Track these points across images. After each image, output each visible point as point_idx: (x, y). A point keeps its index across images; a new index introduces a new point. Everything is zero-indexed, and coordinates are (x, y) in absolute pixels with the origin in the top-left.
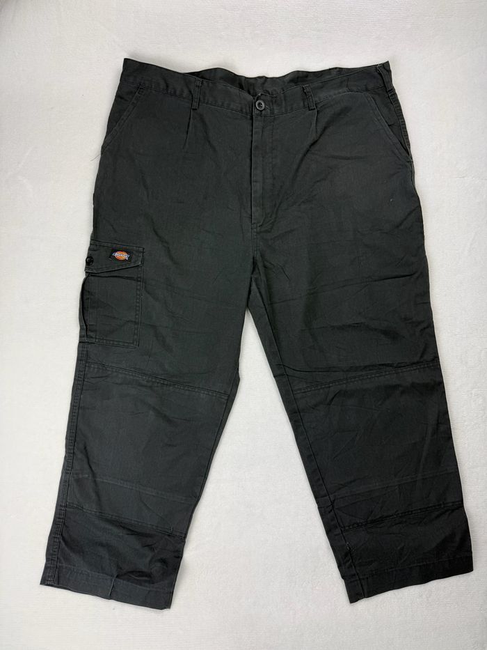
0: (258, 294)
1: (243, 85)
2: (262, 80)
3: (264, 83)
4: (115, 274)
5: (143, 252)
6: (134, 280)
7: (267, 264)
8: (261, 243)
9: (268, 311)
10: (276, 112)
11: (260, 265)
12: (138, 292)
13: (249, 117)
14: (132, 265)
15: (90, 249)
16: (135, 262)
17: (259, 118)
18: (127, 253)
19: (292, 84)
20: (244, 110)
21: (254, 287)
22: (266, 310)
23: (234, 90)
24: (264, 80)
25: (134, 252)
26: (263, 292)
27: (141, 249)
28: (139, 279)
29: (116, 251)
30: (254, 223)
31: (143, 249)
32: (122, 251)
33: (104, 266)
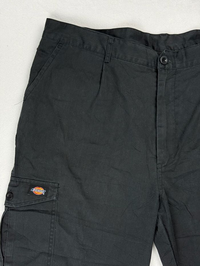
0: (164, 231)
1: (149, 41)
2: (165, 37)
3: (166, 40)
4: (32, 208)
5: (58, 187)
6: (49, 214)
7: (172, 201)
8: (166, 182)
9: (173, 246)
10: (178, 66)
11: (165, 202)
12: (52, 225)
13: (154, 70)
14: (48, 199)
15: (10, 185)
16: (50, 197)
17: (163, 71)
18: (44, 188)
19: (192, 41)
20: (150, 64)
21: (160, 224)
22: (172, 246)
23: (142, 47)
24: (166, 37)
25: (50, 188)
26: (169, 229)
27: (56, 185)
28: (53, 213)
29: (34, 186)
30: (159, 164)
31: (59, 184)
32: (39, 186)
33: (23, 201)
